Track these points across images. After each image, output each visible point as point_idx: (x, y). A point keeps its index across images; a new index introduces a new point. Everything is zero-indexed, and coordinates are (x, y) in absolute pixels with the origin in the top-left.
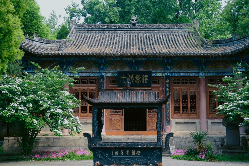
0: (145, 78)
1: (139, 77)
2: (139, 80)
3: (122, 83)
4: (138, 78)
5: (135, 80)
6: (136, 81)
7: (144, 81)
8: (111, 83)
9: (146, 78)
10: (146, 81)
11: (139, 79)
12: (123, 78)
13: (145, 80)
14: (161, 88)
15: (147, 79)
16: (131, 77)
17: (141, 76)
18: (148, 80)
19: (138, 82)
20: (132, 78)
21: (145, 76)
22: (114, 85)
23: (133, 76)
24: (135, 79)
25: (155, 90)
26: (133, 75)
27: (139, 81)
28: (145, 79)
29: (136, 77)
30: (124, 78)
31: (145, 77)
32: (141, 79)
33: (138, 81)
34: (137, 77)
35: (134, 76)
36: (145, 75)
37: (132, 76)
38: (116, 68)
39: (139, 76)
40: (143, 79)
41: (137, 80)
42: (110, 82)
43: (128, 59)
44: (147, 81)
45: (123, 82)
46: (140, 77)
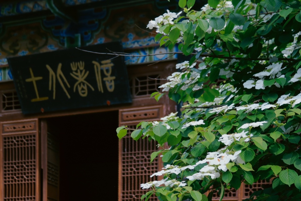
0: (102, 71)
1: (81, 71)
2: (84, 84)
3: (33, 100)
4: (79, 74)
5: (72, 86)
6: (77, 87)
7: (104, 83)
8: (4, 105)
9: (107, 71)
10: (110, 83)
11: (85, 80)
12: (32, 83)
13: (105, 79)
14: (167, 105)
15: (112, 75)
16: (56, 74)
17: (89, 68)
18: (115, 80)
19: (83, 89)
20: (60, 76)
21: (101, 64)
22: (14, 112)
23: (62, 69)
24: (73, 81)
25: (146, 115)
26: (60, 65)
27: (85, 88)
28: (106, 76)
29: (72, 71)
30: (33, 79)
31: (104, 67)
32: (91, 79)
33: (82, 86)
34: (76, 72)
35: (67, 71)
36: (103, 62)
37: (59, 71)
38: (17, 48)
39: (81, 65)
40: (98, 78)
41: (80, 84)
42: (2, 102)
43: (39, 5)
44: (113, 83)
45: (35, 97)
46: (86, 68)
